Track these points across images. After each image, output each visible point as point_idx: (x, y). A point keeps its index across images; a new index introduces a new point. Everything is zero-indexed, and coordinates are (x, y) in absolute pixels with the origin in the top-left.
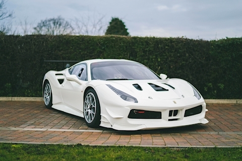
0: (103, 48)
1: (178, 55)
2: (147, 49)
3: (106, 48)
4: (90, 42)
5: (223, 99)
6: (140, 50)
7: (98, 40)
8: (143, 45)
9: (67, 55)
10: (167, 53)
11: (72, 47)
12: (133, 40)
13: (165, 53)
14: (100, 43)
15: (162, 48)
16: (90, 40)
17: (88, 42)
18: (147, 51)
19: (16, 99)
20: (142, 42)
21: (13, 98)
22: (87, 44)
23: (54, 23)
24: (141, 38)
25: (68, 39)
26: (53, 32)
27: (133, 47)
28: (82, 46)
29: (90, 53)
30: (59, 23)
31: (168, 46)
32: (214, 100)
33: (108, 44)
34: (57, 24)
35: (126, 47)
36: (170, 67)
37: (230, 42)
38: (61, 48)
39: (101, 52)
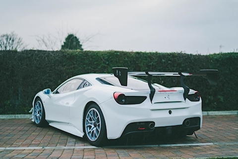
0: (107, 63)
1: (181, 69)
2: (151, 64)
3: (110, 63)
4: (94, 57)
5: (222, 110)
6: (144, 65)
7: (102, 55)
8: (146, 60)
9: (71, 71)
10: (170, 68)
11: (76, 62)
12: (137, 55)
13: (168, 68)
14: (104, 58)
15: (165, 62)
16: (95, 55)
17: (91, 57)
18: (150, 65)
19: (19, 116)
20: (145, 57)
21: (17, 115)
22: (91, 59)
23: (7, 39)
24: (145, 54)
25: (72, 54)
26: (6, 47)
27: (137, 62)
28: (87, 62)
29: (94, 68)
30: (12, 39)
31: (171, 61)
32: (217, 112)
33: (112, 59)
34: (10, 39)
35: (130, 62)
36: (172, 81)
37: (227, 57)
38: (64, 64)
39: (105, 68)
